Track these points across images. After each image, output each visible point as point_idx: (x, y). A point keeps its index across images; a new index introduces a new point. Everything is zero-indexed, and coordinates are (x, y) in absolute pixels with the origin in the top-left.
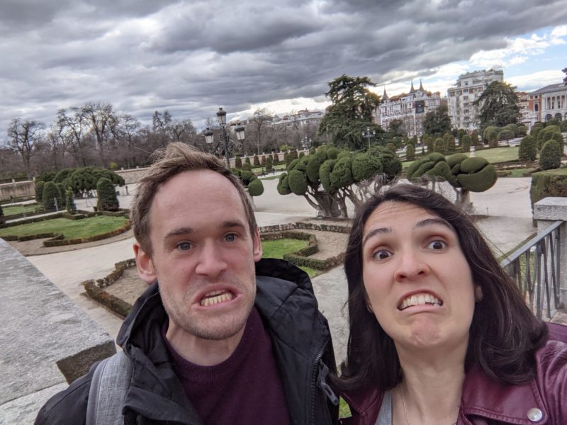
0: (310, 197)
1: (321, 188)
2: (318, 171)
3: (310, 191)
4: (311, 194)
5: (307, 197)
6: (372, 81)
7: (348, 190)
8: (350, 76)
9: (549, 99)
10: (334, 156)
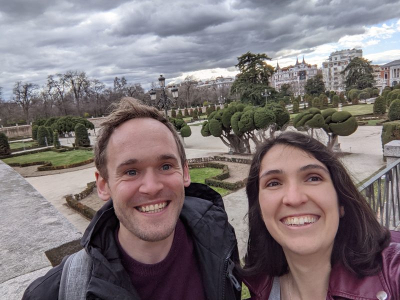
0: (224, 138)
1: (232, 132)
2: (230, 120)
3: (224, 134)
4: (225, 136)
5: (222, 138)
6: (268, 57)
7: (251, 134)
8: (253, 53)
9: (395, 70)
10: (241, 110)
